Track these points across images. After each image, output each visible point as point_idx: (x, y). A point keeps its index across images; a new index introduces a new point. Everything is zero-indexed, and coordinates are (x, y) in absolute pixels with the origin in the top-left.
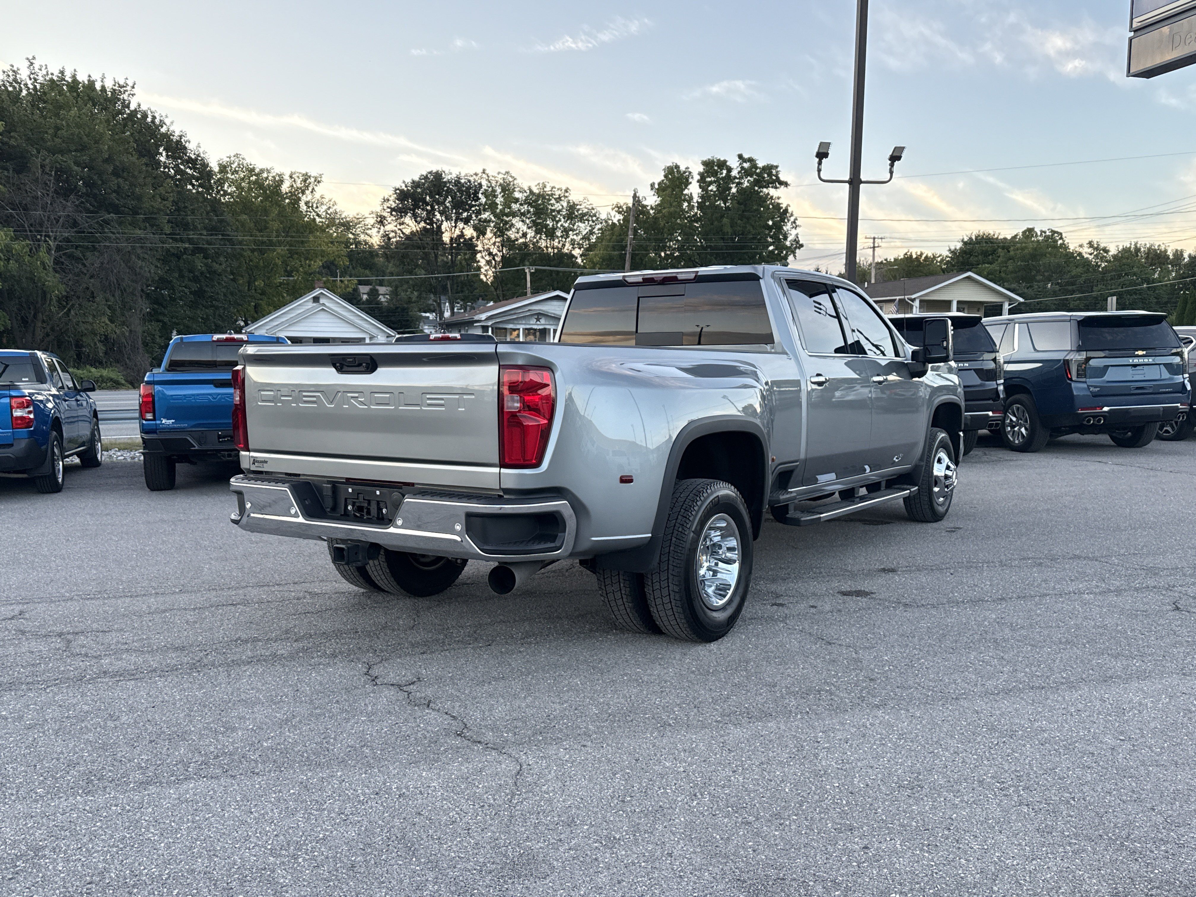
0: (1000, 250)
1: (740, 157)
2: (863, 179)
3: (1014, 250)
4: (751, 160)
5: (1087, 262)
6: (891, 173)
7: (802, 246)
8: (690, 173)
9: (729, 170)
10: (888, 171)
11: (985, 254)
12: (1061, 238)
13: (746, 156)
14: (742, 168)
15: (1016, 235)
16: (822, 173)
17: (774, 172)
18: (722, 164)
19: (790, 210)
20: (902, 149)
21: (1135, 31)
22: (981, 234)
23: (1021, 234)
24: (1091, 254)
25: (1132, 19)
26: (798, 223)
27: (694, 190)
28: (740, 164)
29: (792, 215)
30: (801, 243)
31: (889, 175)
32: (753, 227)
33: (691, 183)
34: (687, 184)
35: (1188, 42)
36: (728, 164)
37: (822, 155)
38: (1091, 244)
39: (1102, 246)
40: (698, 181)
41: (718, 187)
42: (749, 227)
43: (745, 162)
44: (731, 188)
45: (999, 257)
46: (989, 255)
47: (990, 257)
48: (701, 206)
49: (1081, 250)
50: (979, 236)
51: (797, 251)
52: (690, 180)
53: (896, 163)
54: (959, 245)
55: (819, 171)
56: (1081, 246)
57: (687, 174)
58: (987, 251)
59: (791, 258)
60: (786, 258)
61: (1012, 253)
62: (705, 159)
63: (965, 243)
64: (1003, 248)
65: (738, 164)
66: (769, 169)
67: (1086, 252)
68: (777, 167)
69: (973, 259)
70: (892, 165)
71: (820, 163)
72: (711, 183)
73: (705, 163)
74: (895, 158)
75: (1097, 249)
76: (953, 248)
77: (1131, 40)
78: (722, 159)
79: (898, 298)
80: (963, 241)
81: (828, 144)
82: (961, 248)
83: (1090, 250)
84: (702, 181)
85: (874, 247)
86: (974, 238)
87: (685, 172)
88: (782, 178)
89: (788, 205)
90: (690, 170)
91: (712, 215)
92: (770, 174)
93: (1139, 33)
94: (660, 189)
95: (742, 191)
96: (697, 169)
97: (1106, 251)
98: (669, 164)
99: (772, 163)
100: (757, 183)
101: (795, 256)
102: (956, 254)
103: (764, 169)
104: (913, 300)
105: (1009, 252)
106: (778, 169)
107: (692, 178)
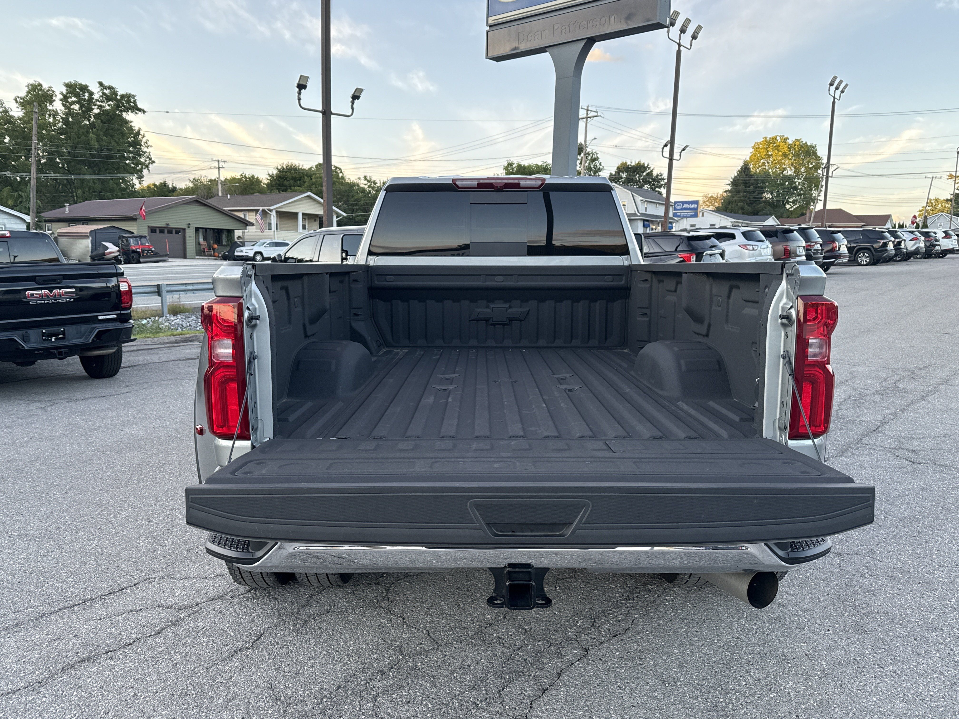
0: (306, 177)
1: (101, 84)
2: (333, 112)
3: (315, 178)
4: (110, 88)
5: (363, 190)
6: (353, 109)
7: (154, 162)
8: (53, 92)
9: (91, 94)
10: (350, 107)
11: (295, 179)
12: (341, 172)
13: (106, 84)
14: (104, 93)
15: (312, 168)
16: (301, 102)
17: (132, 100)
18: (84, 88)
19: (142, 133)
20: (361, 90)
21: (490, 26)
22: (290, 164)
23: (314, 167)
24: (365, 185)
25: (488, 17)
26: (149, 143)
27: (58, 106)
28: (101, 90)
29: (144, 136)
30: (153, 160)
31: (351, 110)
32: (117, 143)
33: (54, 100)
34: (51, 101)
35: (529, 39)
36: (89, 88)
37: (301, 87)
38: (365, 178)
39: (373, 179)
40: (61, 100)
41: (81, 106)
42: (113, 143)
43: (106, 89)
44: (93, 109)
45: (305, 182)
46: (297, 180)
47: (298, 182)
48: (65, 121)
49: (358, 181)
50: (288, 166)
51: (151, 165)
52: (54, 98)
53: (356, 101)
54: (275, 172)
55: (299, 99)
56: (359, 179)
57: (51, 92)
58: (295, 177)
59: (145, 171)
60: (141, 171)
61: (314, 180)
62: (67, 82)
63: (279, 170)
64: (307, 175)
65: (99, 89)
66: (128, 97)
67: (363, 184)
68: (134, 96)
69: (286, 183)
70: (353, 103)
71: (300, 93)
72: (73, 103)
73: (68, 85)
74: (355, 97)
75: (368, 181)
76: (271, 173)
77: (487, 32)
78: (84, 83)
79: (261, 208)
80: (277, 168)
81: (307, 78)
82: (277, 174)
83: (365, 182)
84: (65, 98)
85: (219, 168)
86: (285, 167)
87: (49, 91)
88: (140, 106)
89: (140, 128)
90: (53, 89)
91: (79, 130)
92: (129, 102)
93: (493, 28)
94: (24, 103)
95: (104, 113)
96: (60, 89)
97: (375, 183)
98: (32, 82)
99: (130, 92)
100: (117, 107)
101: (149, 170)
102: (273, 178)
103: (122, 96)
104: (271, 211)
105: (311, 179)
106: (136, 98)
107: (56, 96)
